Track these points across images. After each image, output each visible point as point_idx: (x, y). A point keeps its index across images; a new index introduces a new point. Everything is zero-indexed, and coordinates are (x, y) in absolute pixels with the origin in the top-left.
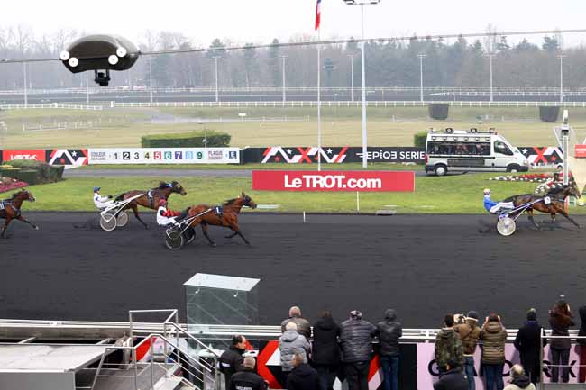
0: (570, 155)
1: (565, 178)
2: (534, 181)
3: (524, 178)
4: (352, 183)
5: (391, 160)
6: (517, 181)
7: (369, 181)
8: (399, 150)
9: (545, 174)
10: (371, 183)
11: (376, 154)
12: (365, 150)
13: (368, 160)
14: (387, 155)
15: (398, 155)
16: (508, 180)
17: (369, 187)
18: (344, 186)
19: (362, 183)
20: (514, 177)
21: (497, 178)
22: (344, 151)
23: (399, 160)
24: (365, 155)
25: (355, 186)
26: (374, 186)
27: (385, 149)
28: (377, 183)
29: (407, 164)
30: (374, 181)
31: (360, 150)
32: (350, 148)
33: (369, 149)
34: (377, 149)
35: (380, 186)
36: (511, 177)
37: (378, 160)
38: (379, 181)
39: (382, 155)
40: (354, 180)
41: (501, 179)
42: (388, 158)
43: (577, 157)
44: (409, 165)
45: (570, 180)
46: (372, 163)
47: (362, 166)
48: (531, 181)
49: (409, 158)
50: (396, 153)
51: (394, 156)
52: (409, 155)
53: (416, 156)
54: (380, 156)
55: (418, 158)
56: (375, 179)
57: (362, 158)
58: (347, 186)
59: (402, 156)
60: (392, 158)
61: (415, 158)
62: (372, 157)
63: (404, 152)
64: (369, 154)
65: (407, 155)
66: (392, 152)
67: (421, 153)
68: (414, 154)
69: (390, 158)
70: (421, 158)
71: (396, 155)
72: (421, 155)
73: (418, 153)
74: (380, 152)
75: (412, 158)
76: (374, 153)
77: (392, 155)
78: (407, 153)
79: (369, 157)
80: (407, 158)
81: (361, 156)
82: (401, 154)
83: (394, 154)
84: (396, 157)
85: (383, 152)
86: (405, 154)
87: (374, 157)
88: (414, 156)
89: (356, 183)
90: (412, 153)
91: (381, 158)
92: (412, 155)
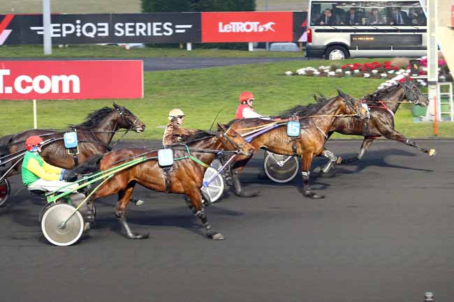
0: (442, 23)
1: (432, 71)
2: (372, 76)
3: (352, 70)
4: (24, 84)
5: (97, 39)
7: (56, 79)
8: (113, 19)
9: (394, 62)
10: (60, 83)
11: (69, 29)
12: (47, 19)
13: (55, 41)
14: (89, 29)
15: (112, 30)
16: (323, 73)
17: (56, 90)
18: (9, 90)
19: (42, 84)
20: (334, 69)
21: (301, 71)
22: (6, 22)
23: (113, 39)
24: (48, 31)
25: (28, 90)
26: (66, 90)
27: (85, 19)
28: (71, 83)
29: (129, 46)
30: (65, 79)
31: (39, 20)
32: (16, 17)
33: (55, 18)
34: (71, 19)
35: (77, 89)
36: (326, 69)
37: (72, 40)
38: (76, 79)
39: (80, 30)
40: (28, 79)
41: (310, 74)
42: (91, 35)
44: (132, 48)
45: (441, 73)
46: (61, 46)
47: (43, 52)
48: (367, 75)
49: (133, 35)
50: (106, 25)
51: (103, 32)
52: (131, 29)
53: (146, 31)
54: (75, 32)
55: (149, 34)
56: (68, 75)
57: (42, 35)
58: (14, 90)
59: (119, 32)
60: (100, 35)
61: (144, 34)
62: (61, 33)
63: (122, 25)
64: (55, 28)
65: (128, 29)
66: (99, 24)
67: (155, 24)
68: (141, 27)
69: (96, 35)
70: (155, 34)
71: (106, 29)
72: (155, 29)
73: (149, 24)
74: (75, 24)
75: (138, 34)
76: (64, 26)
77: (100, 29)
78: (127, 25)
79: (55, 33)
80: (128, 34)
81: (39, 33)
82: (116, 27)
83: (103, 27)
84: (106, 34)
85: (82, 25)
86: (123, 28)
87: (65, 33)
88: (142, 31)
89: (30, 84)
90: (138, 24)
91: (79, 35)
92: (138, 30)
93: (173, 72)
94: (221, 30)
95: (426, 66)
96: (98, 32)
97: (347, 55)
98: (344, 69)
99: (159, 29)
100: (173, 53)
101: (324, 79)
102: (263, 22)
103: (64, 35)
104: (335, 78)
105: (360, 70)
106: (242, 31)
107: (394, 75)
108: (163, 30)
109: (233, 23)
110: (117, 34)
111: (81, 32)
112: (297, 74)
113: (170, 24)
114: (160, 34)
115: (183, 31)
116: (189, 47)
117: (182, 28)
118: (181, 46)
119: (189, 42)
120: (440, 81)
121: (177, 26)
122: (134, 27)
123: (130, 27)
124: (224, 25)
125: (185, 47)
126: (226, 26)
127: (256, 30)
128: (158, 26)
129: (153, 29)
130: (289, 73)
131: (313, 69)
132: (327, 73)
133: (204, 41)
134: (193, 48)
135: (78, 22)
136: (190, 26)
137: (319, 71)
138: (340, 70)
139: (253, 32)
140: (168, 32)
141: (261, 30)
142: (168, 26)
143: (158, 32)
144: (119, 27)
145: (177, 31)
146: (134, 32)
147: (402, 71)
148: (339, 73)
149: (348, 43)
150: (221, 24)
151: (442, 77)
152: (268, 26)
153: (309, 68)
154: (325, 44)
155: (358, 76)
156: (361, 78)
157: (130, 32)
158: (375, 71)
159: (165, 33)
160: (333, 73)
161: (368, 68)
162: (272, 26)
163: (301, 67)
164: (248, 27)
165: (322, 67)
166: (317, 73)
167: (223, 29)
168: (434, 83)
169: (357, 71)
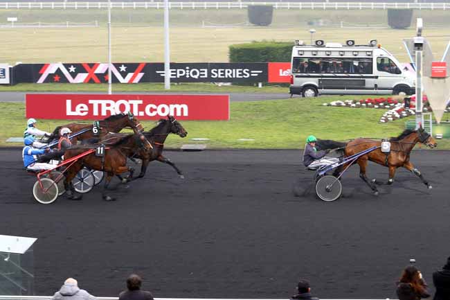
0: (425, 74)
1: (419, 104)
2: (380, 107)
3: (366, 103)
4: (152, 110)
5: (199, 80)
6: (358, 107)
7: (172, 107)
8: (210, 66)
9: (393, 98)
10: (175, 109)
11: (181, 72)
12: (167, 66)
13: (172, 81)
14: (195, 73)
15: (210, 74)
16: (347, 105)
17: (172, 114)
18: (142, 114)
19: (163, 110)
20: (355, 102)
21: (333, 103)
23: (210, 79)
24: (168, 74)
25: (154, 114)
26: (179, 114)
27: (192, 66)
28: (182, 109)
29: (220, 84)
30: (179, 107)
31: (161, 66)
32: (147, 64)
33: (173, 65)
34: (183, 66)
35: (186, 114)
36: (350, 102)
37: (183, 80)
39: (188, 73)
40: (154, 106)
41: (339, 105)
42: (196, 77)
43: (432, 78)
44: (222, 86)
45: (425, 106)
46: (176, 84)
47: (164, 88)
48: (376, 106)
49: (223, 77)
50: (206, 70)
51: (204, 75)
53: (232, 75)
54: (186, 75)
55: (234, 77)
56: (180, 104)
57: (164, 77)
58: (145, 113)
59: (214, 75)
60: (201, 77)
61: (231, 77)
62: (176, 75)
63: (216, 70)
64: (172, 72)
65: (220, 73)
66: (201, 70)
67: (238, 70)
68: (229, 72)
69: (199, 77)
70: (238, 76)
71: (206, 73)
72: (238, 73)
73: (234, 70)
74: (186, 70)
75: (226, 77)
76: (178, 70)
77: (202, 73)
78: (220, 70)
79: (172, 75)
80: (220, 76)
81: (162, 75)
82: (212, 71)
83: (204, 71)
84: (206, 76)
85: (190, 70)
86: (217, 72)
87: (179, 75)
88: (229, 74)
89: (156, 110)
90: (227, 70)
92: (227, 74)
93: (250, 102)
94: (281, 75)
95: (414, 101)
96: (200, 75)
97: (317, 93)
98: (361, 102)
100: (249, 89)
101: (348, 109)
103: (178, 77)
104: (355, 108)
105: (372, 103)
107: (394, 107)
108: (243, 74)
110: (212, 76)
111: (189, 75)
112: (331, 105)
113: (248, 70)
114: (241, 77)
115: (256, 75)
116: (260, 85)
117: (255, 73)
118: (255, 85)
119: (260, 82)
120: (424, 111)
121: (252, 72)
122: (224, 72)
123: (222, 72)
124: (283, 71)
125: (258, 85)
126: (285, 72)
128: (240, 72)
129: (236, 73)
130: (325, 104)
131: (341, 102)
132: (350, 105)
133: (270, 81)
134: (263, 86)
135: (187, 68)
136: (261, 72)
138: (359, 103)
140: (246, 75)
142: (246, 71)
143: (240, 75)
144: (214, 71)
145: (252, 75)
146: (224, 75)
147: (399, 104)
148: (358, 105)
150: (281, 71)
151: (425, 109)
153: (339, 102)
155: (370, 107)
156: (373, 109)
157: (221, 75)
158: (381, 104)
159: (244, 76)
160: (354, 105)
161: (377, 102)
163: (333, 100)
165: (347, 101)
166: (344, 104)
167: (283, 74)
168: (420, 113)
169: (370, 104)
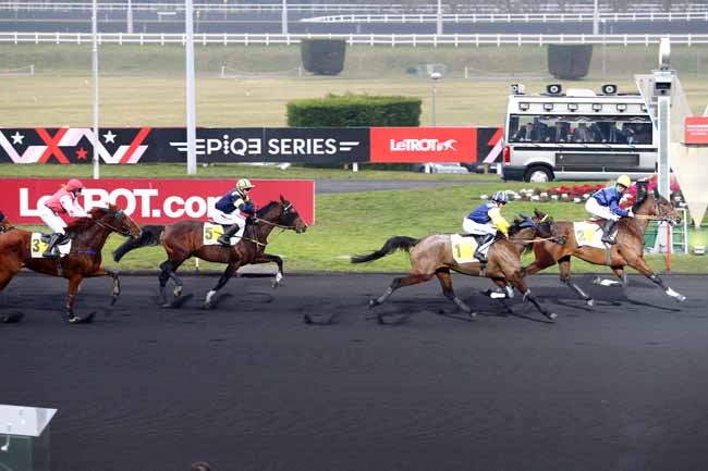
0: (675, 139)
3: (559, 194)
4: (175, 207)
5: (248, 158)
6: (545, 200)
7: (211, 202)
8: (265, 134)
11: (214, 145)
12: (191, 133)
13: (200, 159)
14: (239, 146)
15: (265, 147)
16: (524, 197)
18: (157, 213)
19: (196, 207)
20: (537, 192)
22: (141, 137)
23: (267, 157)
24: (191, 147)
29: (284, 166)
32: (153, 130)
33: (201, 133)
34: (215, 133)
36: (529, 192)
39: (228, 146)
42: (241, 152)
43: (687, 145)
46: (205, 165)
47: (186, 171)
48: (577, 200)
49: (290, 153)
50: (259, 141)
51: (256, 149)
52: (288, 147)
53: (305, 149)
54: (223, 149)
55: (309, 152)
57: (186, 152)
59: (274, 150)
60: (251, 152)
61: (303, 152)
62: (206, 149)
63: (277, 141)
64: (198, 144)
65: (283, 146)
66: (251, 140)
67: (315, 141)
68: (299, 144)
69: (246, 153)
70: (316, 152)
71: (259, 146)
72: (316, 146)
73: (309, 141)
74: (223, 140)
75: (295, 152)
76: (210, 141)
77: (251, 146)
78: (283, 141)
79: (198, 150)
80: (283, 152)
81: (180, 149)
82: (270, 143)
83: (255, 143)
84: (259, 152)
85: (230, 140)
86: (279, 145)
87: (210, 150)
88: (300, 148)
89: (182, 207)
90: (296, 141)
91: (226, 152)
92: (296, 147)
93: (347, 195)
94: (392, 149)
96: (249, 149)
97: (551, 177)
98: (549, 193)
99: (321, 146)
100: (337, 174)
101: (525, 204)
102: (442, 140)
103: (209, 152)
104: (538, 204)
105: (569, 194)
106: (418, 149)
108: (325, 148)
109: (408, 141)
110: (271, 152)
111: (229, 149)
113: (333, 141)
114: (322, 152)
115: (348, 149)
116: (355, 167)
117: (347, 146)
118: (346, 167)
119: (356, 161)
121: (341, 144)
122: (291, 144)
123: (286, 143)
124: (395, 143)
125: (351, 168)
126: (399, 144)
127: (433, 149)
128: (319, 143)
129: (314, 146)
130: (484, 197)
131: (513, 193)
132: (530, 198)
133: (373, 160)
134: (360, 168)
135: (226, 137)
136: (356, 144)
137: (520, 194)
138: (545, 194)
139: (430, 151)
140: (331, 150)
141: (440, 148)
142: (331, 143)
143: (319, 149)
144: (274, 143)
145: (341, 149)
146: (291, 149)
148: (544, 197)
149: (552, 163)
150: (392, 141)
152: (448, 144)
154: (526, 164)
155: (567, 201)
156: (571, 203)
157: (286, 149)
159: (327, 152)
160: (537, 198)
161: (579, 193)
162: (453, 144)
164: (425, 145)
165: (524, 190)
166: (517, 197)
167: (396, 147)
169: (565, 195)
